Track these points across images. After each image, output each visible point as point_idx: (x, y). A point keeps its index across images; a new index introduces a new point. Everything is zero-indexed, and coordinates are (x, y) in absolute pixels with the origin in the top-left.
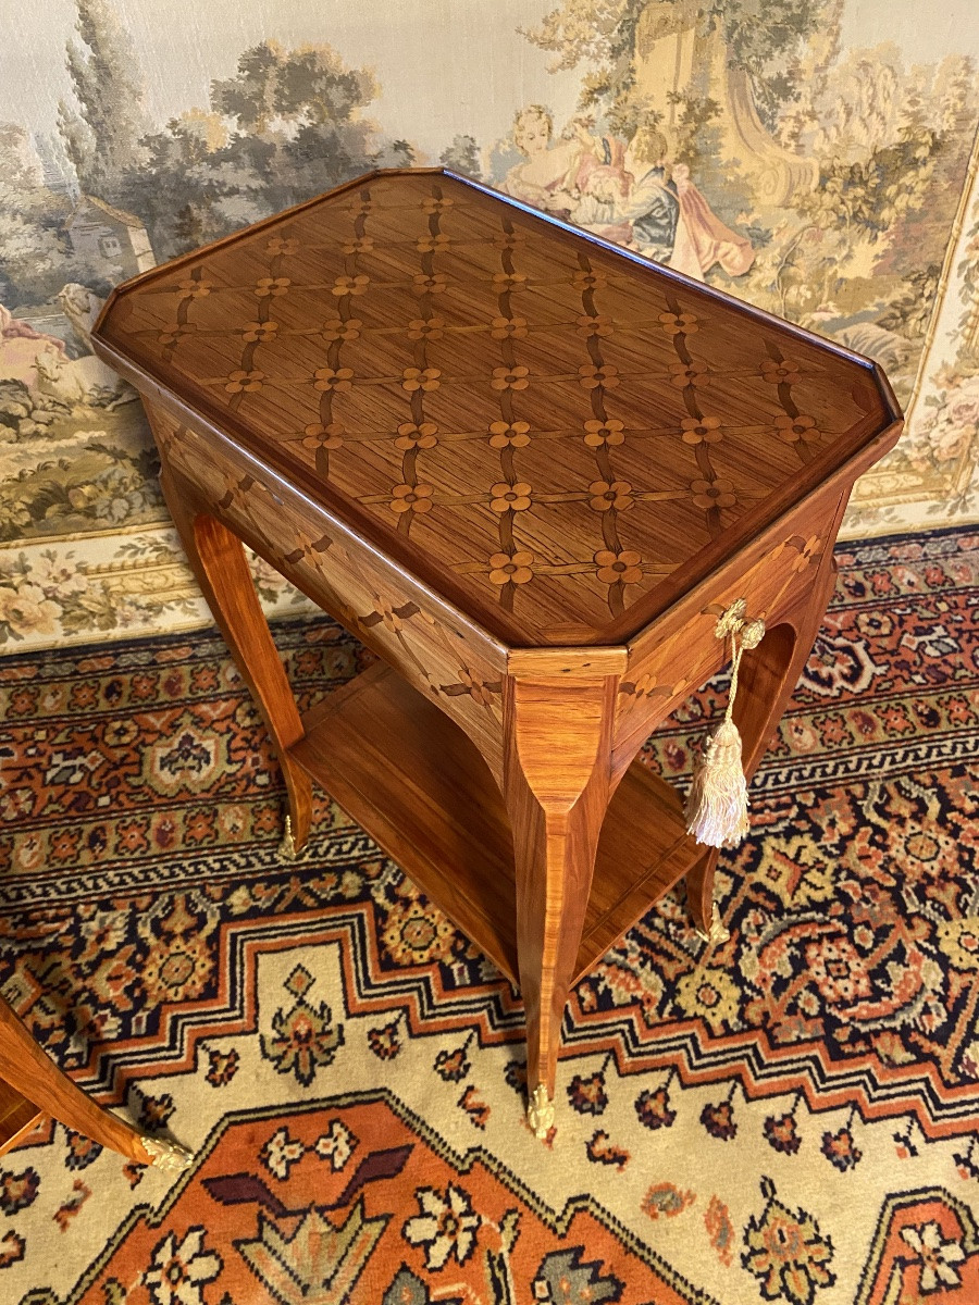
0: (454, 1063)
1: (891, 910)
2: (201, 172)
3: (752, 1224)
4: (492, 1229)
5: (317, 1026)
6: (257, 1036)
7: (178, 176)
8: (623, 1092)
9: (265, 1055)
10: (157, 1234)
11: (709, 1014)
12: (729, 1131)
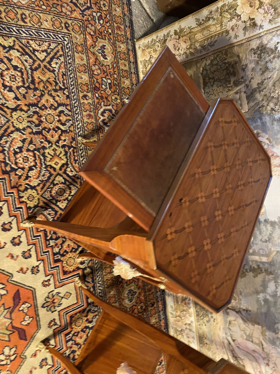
4: (7, 368)
5: (56, 304)
6: (54, 289)
9: (49, 293)
10: (5, 282)
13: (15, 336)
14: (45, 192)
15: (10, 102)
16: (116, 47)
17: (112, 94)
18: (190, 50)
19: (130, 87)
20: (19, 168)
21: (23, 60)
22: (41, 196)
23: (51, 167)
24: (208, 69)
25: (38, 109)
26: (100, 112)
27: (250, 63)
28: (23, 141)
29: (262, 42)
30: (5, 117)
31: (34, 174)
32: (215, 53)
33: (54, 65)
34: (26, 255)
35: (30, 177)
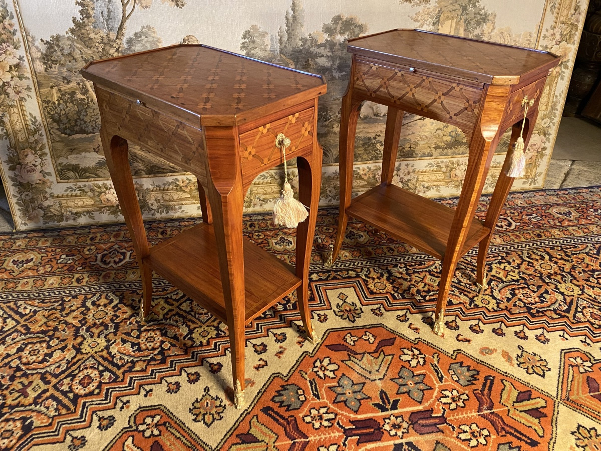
0: (403, 318)
1: (541, 281)
2: (314, 49)
3: (518, 356)
4: (429, 358)
5: (353, 308)
6: (332, 310)
7: (308, 50)
8: (464, 327)
9: (336, 315)
10: (313, 360)
11: (487, 306)
12: (503, 334)
13: (388, 349)
14: (199, 320)
15: (67, 356)
16: (19, 250)
17: (82, 253)
18: (38, 149)
19: (76, 236)
20: (160, 346)
21: (12, 342)
22: (204, 323)
23: (167, 314)
24: (64, 126)
25: (84, 328)
26: (103, 266)
27: (62, 73)
28: (124, 341)
29: (39, 59)
30: (86, 360)
31: (173, 331)
33: (27, 311)
34: (282, 338)
35: (176, 334)
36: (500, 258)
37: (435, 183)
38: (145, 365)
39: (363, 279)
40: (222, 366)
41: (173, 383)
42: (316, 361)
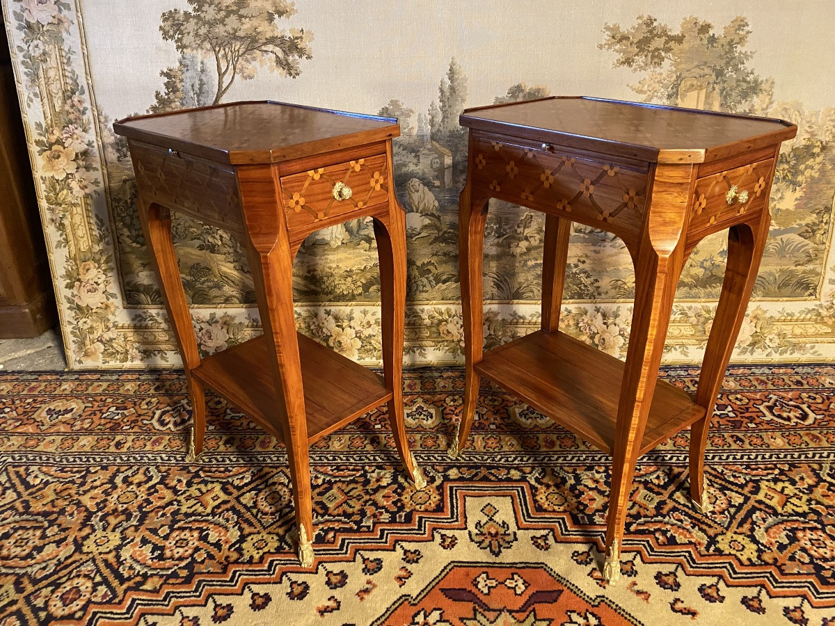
0: (583, 557)
5: (502, 531)
6: (467, 531)
8: (689, 586)
9: (472, 540)
10: (415, 609)
11: (738, 554)
12: (761, 610)
13: (543, 609)
14: (260, 522)
15: (61, 553)
16: (60, 396)
17: (137, 407)
18: (102, 262)
20: (192, 555)
22: (265, 528)
23: (218, 507)
25: (100, 514)
26: (158, 427)
28: (144, 541)
30: (82, 564)
31: (217, 534)
32: (114, 219)
34: (374, 567)
35: (219, 540)
36: (777, 472)
37: (680, 341)
38: (161, 583)
39: (531, 485)
40: (270, 600)
41: (191, 618)
42: (418, 613)
